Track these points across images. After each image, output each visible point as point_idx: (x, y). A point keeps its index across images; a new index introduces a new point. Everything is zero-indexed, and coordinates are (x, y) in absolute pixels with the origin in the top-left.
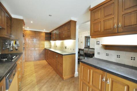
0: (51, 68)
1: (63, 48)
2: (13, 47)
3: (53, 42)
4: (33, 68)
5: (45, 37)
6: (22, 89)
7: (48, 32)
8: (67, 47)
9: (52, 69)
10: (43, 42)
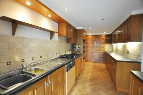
0: (108, 73)
1: (125, 52)
2: (77, 49)
3: (115, 45)
4: (91, 68)
5: (105, 40)
6: (79, 80)
7: (110, 33)
8: (129, 52)
9: (109, 75)
10: (103, 45)
